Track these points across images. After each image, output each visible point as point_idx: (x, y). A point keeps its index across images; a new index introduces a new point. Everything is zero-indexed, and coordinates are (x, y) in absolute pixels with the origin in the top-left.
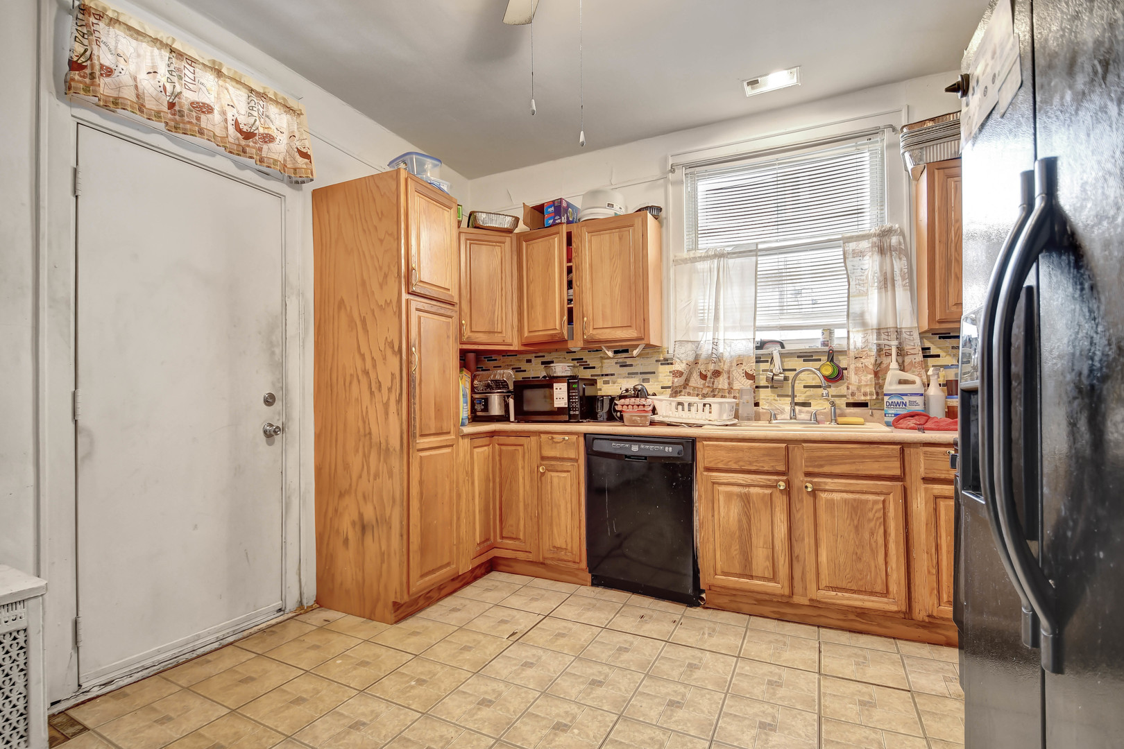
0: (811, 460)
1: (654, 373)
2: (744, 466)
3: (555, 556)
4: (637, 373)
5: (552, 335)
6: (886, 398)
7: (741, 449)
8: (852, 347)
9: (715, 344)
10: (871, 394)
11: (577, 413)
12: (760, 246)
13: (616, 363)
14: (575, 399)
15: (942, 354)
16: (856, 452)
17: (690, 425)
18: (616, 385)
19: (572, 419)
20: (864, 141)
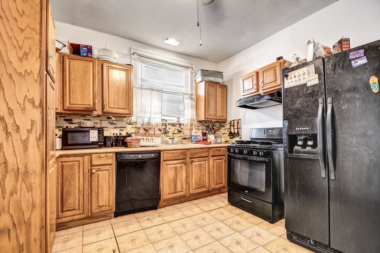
0: (191, 154)
1: (125, 127)
2: (175, 158)
3: (100, 210)
4: (118, 127)
5: (87, 108)
6: (193, 137)
7: (175, 153)
8: (185, 123)
9: (150, 119)
10: (189, 136)
11: (102, 144)
12: (163, 90)
13: (108, 123)
14: (101, 137)
15: (200, 126)
16: (200, 151)
17: (153, 146)
18: (108, 132)
19: (100, 147)
20: (185, 68)
